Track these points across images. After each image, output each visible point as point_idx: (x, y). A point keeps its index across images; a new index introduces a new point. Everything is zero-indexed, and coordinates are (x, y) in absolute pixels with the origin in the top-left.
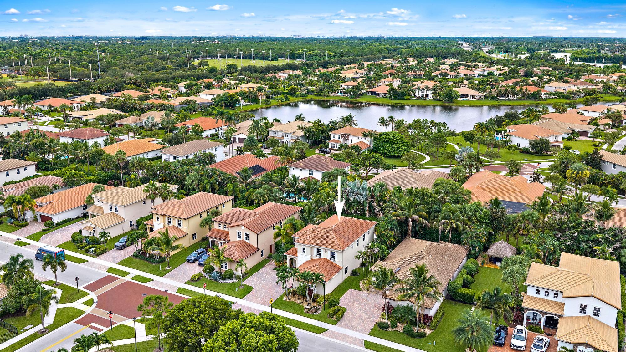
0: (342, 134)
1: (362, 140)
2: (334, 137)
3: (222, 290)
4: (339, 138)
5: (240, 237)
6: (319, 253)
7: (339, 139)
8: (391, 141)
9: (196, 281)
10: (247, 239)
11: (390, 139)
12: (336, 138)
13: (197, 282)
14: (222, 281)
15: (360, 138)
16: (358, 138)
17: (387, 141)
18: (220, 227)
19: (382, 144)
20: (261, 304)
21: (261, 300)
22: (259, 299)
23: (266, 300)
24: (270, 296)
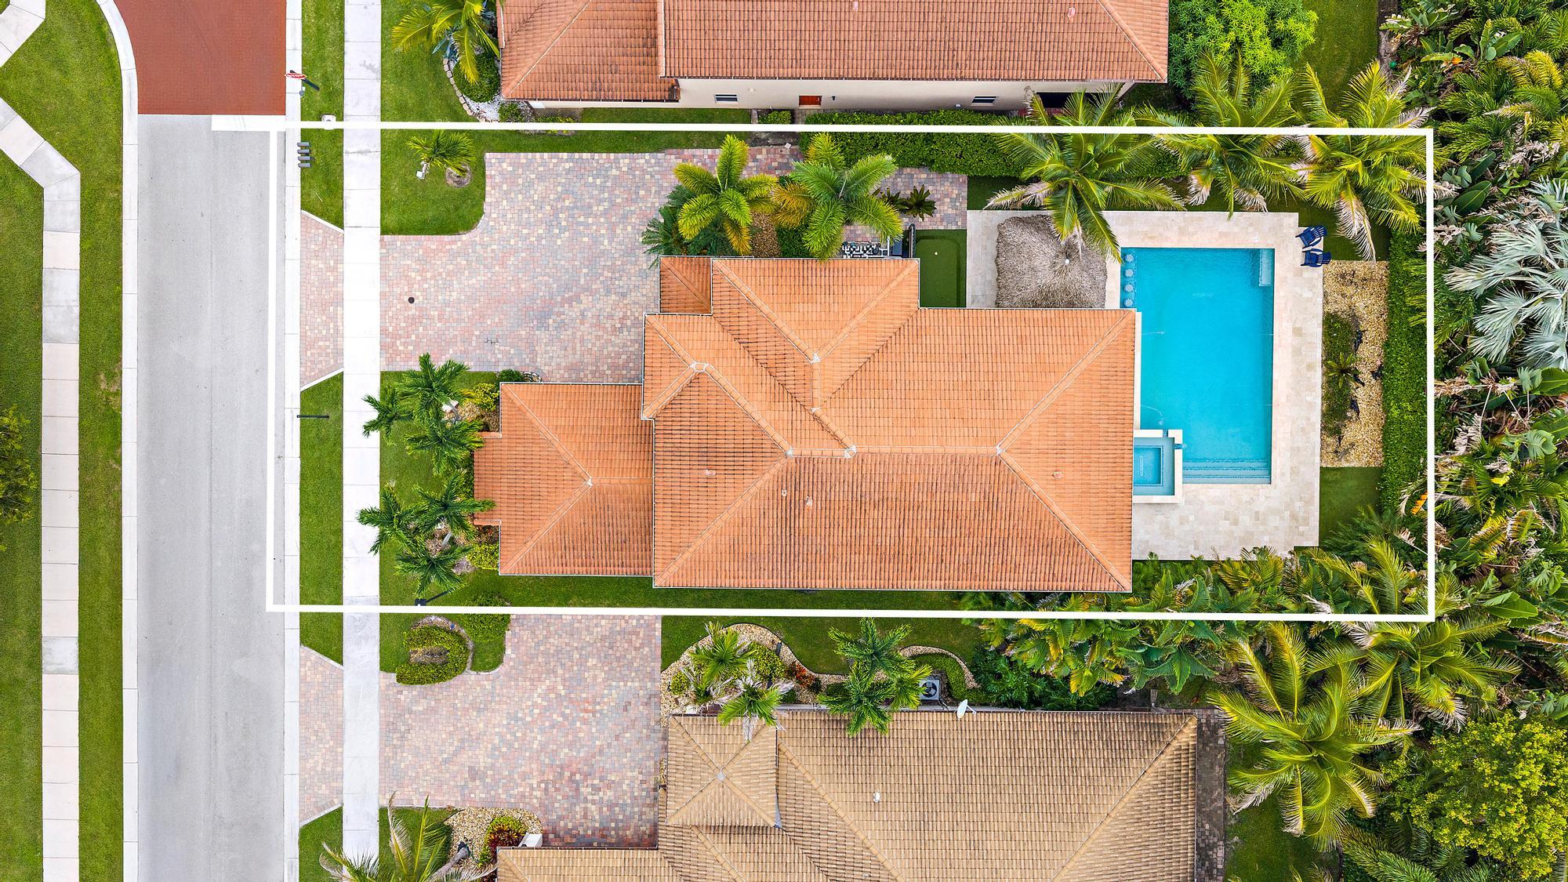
20: (383, 331)
21: (410, 313)
22: (411, 300)
23: (416, 332)
24: (447, 332)
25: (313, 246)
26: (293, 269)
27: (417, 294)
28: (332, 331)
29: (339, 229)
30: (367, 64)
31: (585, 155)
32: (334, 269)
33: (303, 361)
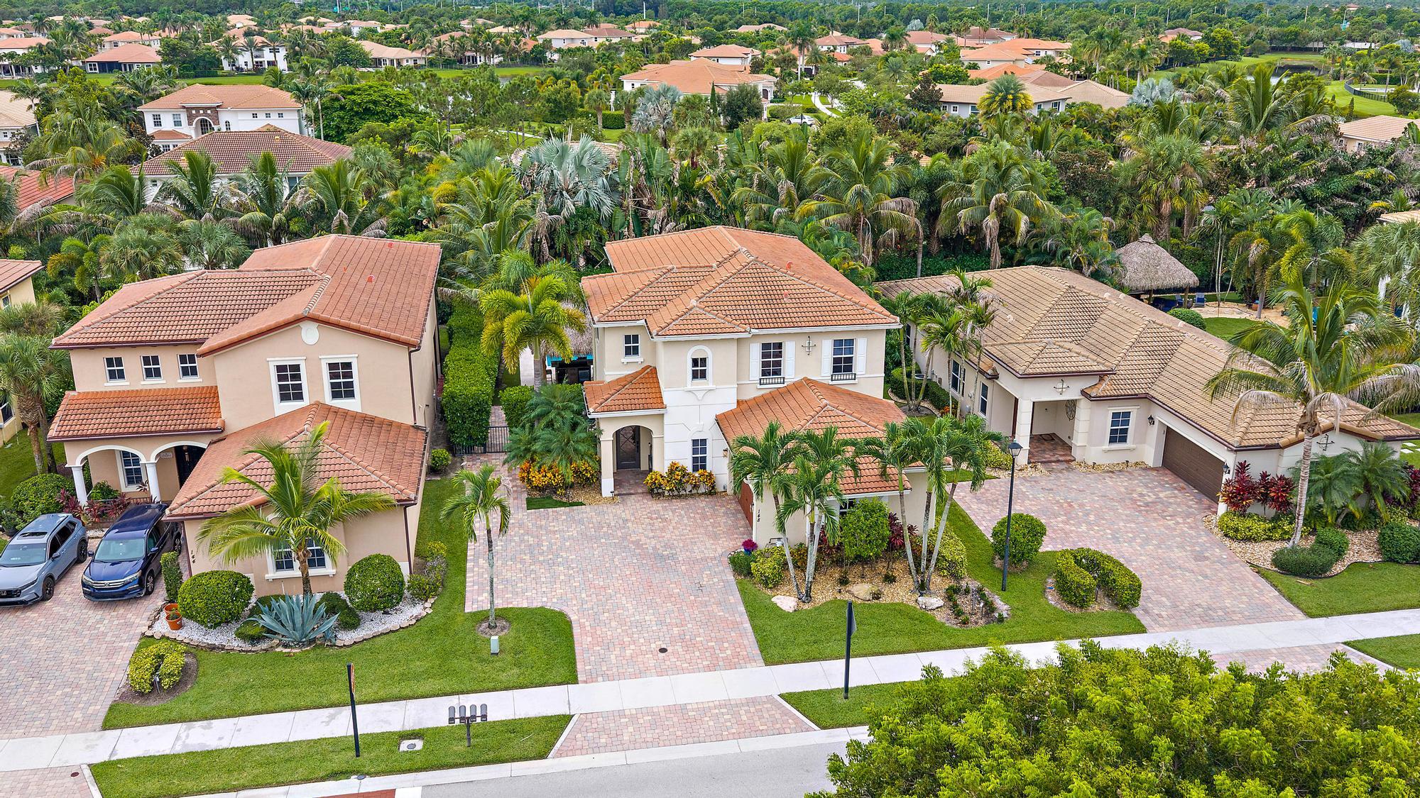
0: (188, 109)
1: (268, 121)
2: (157, 123)
3: (404, 677)
4: (178, 123)
5: (291, 391)
6: (771, 366)
7: (178, 129)
8: (379, 109)
9: (175, 687)
10: (343, 389)
11: (375, 103)
12: (167, 124)
13: (191, 692)
14: (347, 637)
15: (261, 116)
16: (255, 116)
17: (367, 110)
18: (117, 375)
19: (350, 123)
20: (709, 668)
21: (680, 650)
22: (663, 650)
23: (704, 642)
24: (698, 619)
25: (603, 741)
26: (638, 757)
27: (655, 646)
28: (724, 710)
29: (575, 719)
30: (327, 720)
31: (469, 553)
32: (634, 718)
33: (775, 731)
